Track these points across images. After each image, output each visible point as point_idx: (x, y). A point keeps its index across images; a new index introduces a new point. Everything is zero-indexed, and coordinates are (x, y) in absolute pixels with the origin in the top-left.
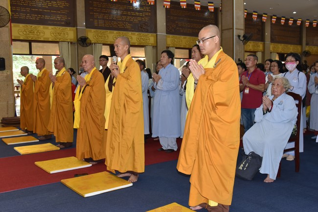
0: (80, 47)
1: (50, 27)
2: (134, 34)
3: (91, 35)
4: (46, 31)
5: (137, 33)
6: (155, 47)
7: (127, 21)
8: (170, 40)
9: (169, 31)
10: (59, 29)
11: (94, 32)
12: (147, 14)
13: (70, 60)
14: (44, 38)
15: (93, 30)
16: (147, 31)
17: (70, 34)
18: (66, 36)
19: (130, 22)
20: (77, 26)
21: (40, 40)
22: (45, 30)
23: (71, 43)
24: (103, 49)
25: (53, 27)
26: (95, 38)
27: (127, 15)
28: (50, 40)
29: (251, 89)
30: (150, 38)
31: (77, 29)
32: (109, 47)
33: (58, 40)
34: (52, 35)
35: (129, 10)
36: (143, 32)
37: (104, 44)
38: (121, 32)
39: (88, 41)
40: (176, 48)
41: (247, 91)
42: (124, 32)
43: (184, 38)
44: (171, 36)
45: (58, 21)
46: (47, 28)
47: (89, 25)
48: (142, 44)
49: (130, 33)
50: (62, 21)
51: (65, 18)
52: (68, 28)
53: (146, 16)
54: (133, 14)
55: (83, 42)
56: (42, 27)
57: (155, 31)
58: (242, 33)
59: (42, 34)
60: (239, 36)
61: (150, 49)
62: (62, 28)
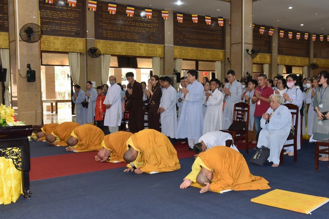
0: (89, 58)
1: (60, 38)
2: (142, 45)
3: (100, 45)
5: (144, 44)
6: (163, 58)
7: (136, 32)
8: (178, 51)
9: (177, 42)
10: (69, 39)
11: (103, 43)
12: (155, 25)
13: (79, 70)
14: (54, 49)
15: (102, 41)
16: (155, 43)
17: (79, 44)
18: (76, 46)
19: (138, 33)
20: (86, 37)
21: (50, 50)
22: (55, 41)
23: (81, 54)
24: (111, 60)
25: (62, 37)
26: (103, 48)
27: (135, 26)
28: (60, 50)
29: (262, 102)
30: (158, 49)
31: (86, 40)
32: (116, 58)
33: (68, 51)
34: (62, 45)
35: (137, 21)
36: (150, 43)
37: (112, 55)
38: (130, 43)
39: (97, 52)
40: (184, 59)
41: (259, 103)
42: (132, 43)
43: (191, 49)
44: (178, 47)
45: (68, 31)
46: (58, 39)
47: (98, 36)
48: (150, 56)
49: (138, 44)
50: (72, 32)
51: (75, 29)
52: (78, 39)
53: (154, 27)
54: (141, 25)
55: (93, 53)
56: (52, 37)
57: (162, 41)
58: (250, 48)
59: (52, 45)
60: (247, 50)
61: (157, 60)
62: (71, 38)
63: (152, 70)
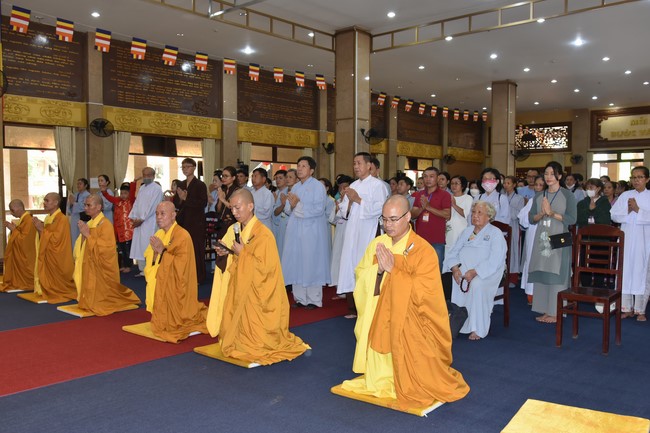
0: (93, 137)
1: (40, 100)
2: (185, 119)
3: (113, 115)
4: (32, 106)
5: (189, 117)
6: (220, 141)
7: (172, 96)
8: (244, 129)
9: (242, 116)
10: (56, 103)
11: (117, 111)
12: (206, 85)
13: (74, 159)
14: (28, 119)
15: (115, 109)
16: (206, 114)
17: (75, 112)
18: (69, 116)
19: (178, 98)
20: (88, 101)
21: (20, 121)
22: (30, 105)
23: (77, 129)
24: (132, 142)
25: (43, 99)
26: (118, 121)
27: (173, 86)
28: (39, 122)
30: (212, 126)
31: (87, 105)
32: (140, 138)
33: (53, 123)
34: (44, 114)
35: (178, 78)
36: (199, 115)
37: (134, 134)
38: (164, 114)
39: (107, 127)
40: (254, 144)
41: (426, 218)
42: (168, 114)
43: (266, 128)
44: (245, 123)
45: (54, 89)
46: (35, 102)
47: (109, 100)
48: (198, 136)
49: (178, 116)
50: (62, 91)
51: (66, 86)
52: (72, 103)
53: (205, 89)
54: (183, 83)
55: (100, 128)
56: (24, 98)
57: (218, 113)
59: (24, 112)
60: (363, 131)
61: (210, 144)
62: (60, 102)
63: (201, 160)
